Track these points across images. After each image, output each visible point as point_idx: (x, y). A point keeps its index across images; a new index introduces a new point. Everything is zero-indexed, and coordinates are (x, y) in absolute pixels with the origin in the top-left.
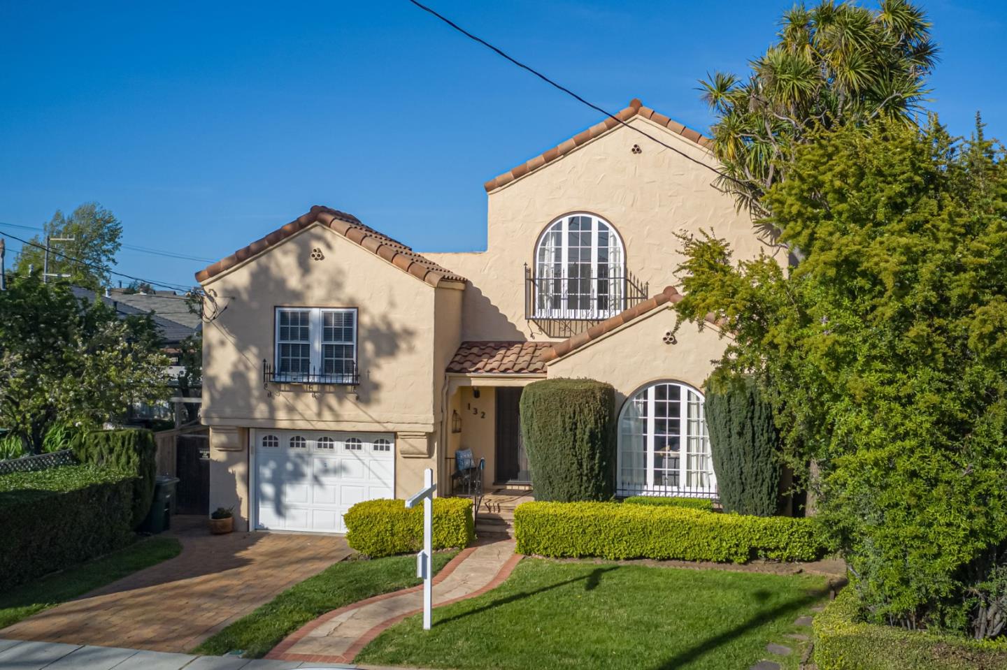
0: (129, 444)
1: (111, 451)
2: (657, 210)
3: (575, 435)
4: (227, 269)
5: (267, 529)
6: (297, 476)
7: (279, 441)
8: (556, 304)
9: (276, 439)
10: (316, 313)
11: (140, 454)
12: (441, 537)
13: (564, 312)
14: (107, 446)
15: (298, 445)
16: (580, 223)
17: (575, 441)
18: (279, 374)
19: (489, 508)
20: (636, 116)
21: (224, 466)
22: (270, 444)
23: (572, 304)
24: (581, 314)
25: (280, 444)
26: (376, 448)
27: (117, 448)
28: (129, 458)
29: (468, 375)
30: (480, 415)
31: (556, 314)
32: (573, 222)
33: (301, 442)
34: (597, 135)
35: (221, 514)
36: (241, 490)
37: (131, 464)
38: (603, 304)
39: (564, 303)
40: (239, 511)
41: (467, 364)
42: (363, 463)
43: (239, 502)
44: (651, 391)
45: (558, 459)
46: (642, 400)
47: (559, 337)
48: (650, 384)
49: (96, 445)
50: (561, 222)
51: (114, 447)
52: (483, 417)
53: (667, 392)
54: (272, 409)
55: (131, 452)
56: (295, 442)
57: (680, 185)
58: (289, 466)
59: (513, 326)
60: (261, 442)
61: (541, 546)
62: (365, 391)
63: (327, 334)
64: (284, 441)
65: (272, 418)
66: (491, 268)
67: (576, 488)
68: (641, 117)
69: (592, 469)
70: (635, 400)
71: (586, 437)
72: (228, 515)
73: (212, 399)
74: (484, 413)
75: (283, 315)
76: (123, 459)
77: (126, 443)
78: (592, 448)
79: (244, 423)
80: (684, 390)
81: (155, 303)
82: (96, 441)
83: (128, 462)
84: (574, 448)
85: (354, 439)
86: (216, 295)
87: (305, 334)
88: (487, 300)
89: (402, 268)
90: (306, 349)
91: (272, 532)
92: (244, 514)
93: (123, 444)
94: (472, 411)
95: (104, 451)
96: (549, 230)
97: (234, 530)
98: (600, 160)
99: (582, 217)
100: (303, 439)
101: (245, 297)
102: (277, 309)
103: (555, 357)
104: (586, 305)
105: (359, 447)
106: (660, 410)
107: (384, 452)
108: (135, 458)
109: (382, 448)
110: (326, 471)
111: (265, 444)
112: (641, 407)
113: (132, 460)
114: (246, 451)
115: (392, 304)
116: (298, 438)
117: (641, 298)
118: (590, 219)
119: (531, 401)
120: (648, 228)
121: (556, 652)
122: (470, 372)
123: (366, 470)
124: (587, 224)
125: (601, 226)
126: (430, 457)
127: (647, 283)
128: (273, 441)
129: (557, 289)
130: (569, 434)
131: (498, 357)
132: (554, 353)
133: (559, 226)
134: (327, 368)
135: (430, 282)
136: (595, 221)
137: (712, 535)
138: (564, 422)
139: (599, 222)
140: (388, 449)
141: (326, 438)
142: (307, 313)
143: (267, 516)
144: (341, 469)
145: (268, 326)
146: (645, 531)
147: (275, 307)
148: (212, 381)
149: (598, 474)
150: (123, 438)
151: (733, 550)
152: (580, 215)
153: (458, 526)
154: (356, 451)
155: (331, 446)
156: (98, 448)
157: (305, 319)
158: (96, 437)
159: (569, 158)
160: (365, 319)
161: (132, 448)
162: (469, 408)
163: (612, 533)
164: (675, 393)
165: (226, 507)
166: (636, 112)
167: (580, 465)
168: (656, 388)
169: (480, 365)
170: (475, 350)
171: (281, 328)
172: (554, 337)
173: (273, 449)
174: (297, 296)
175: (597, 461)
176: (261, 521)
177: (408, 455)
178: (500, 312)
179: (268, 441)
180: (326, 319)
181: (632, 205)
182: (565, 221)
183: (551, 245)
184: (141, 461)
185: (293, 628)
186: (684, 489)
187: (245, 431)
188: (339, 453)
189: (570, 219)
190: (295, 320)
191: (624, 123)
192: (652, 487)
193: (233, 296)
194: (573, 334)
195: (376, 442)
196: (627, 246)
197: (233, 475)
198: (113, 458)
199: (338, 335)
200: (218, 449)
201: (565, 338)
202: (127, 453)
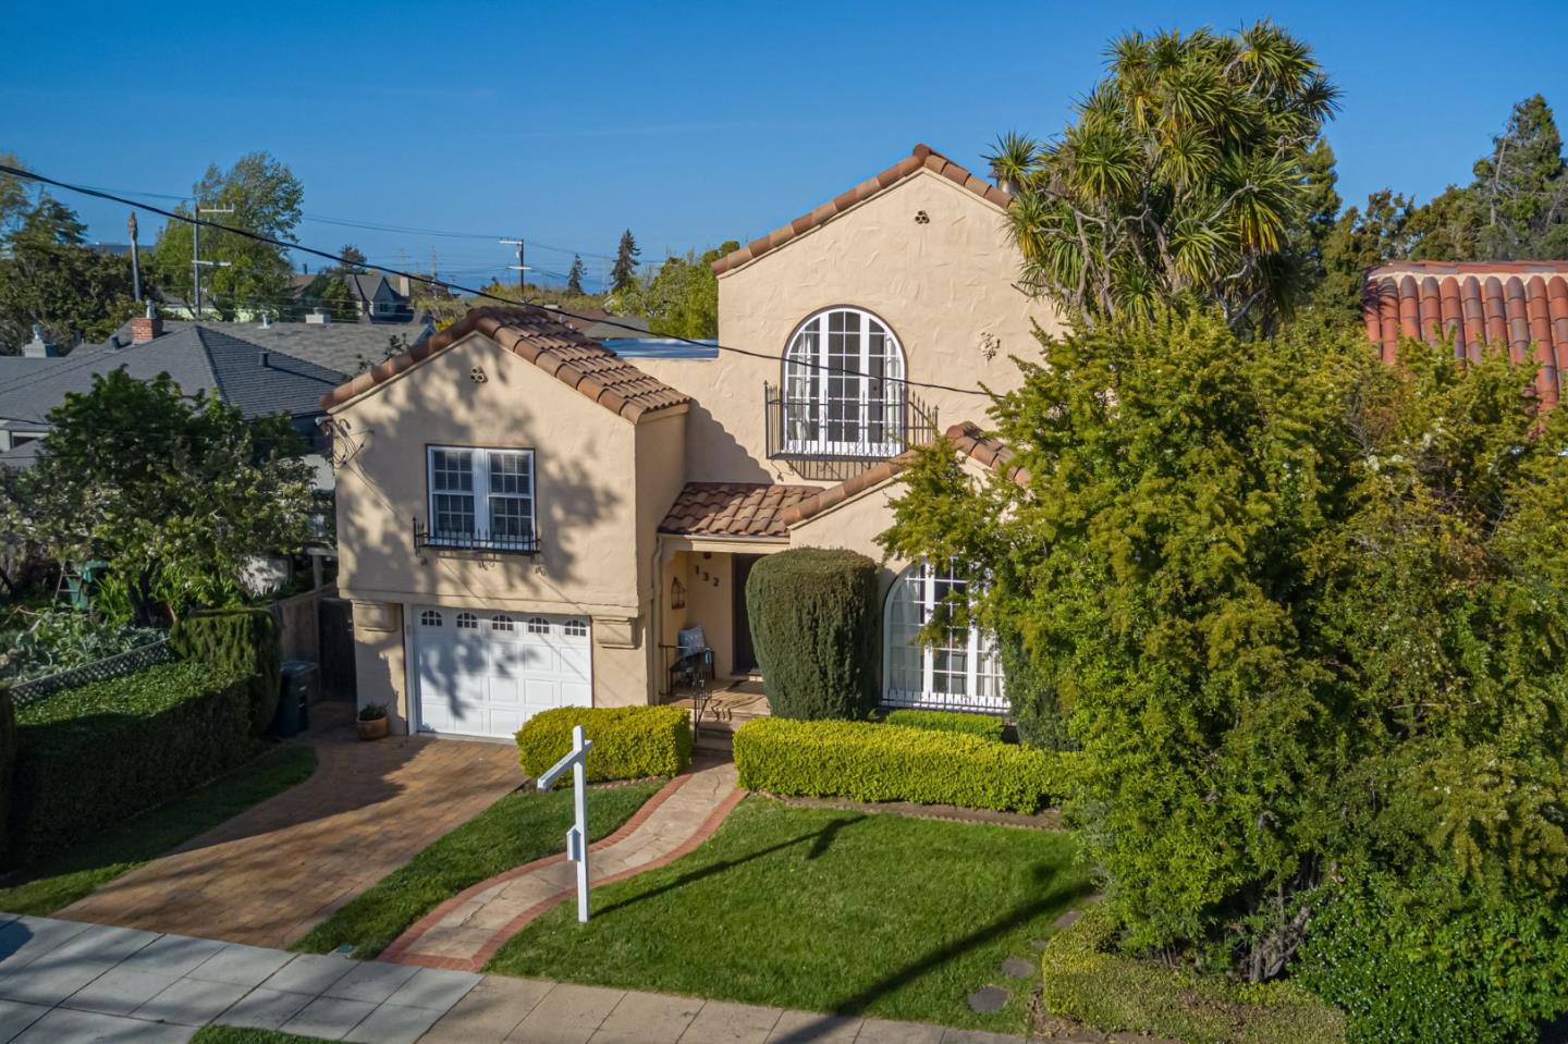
0: (241, 633)
1: (219, 642)
2: (950, 305)
3: (816, 635)
4: (361, 392)
5: (433, 732)
6: (474, 664)
7: (444, 620)
8: (813, 434)
9: (438, 615)
10: (481, 456)
11: (256, 645)
12: (644, 764)
13: (822, 445)
14: (213, 637)
15: (467, 625)
16: (845, 322)
17: (815, 643)
18: (436, 537)
19: (718, 714)
20: (923, 169)
22: (432, 623)
23: (834, 435)
24: (843, 448)
25: (445, 624)
26: (568, 632)
27: (227, 638)
28: (242, 651)
29: (687, 536)
30: (711, 581)
31: (814, 447)
32: (835, 321)
33: (471, 622)
34: (868, 196)
35: (372, 713)
36: (397, 681)
37: (246, 658)
38: (877, 434)
39: (822, 434)
40: (396, 708)
41: (687, 521)
42: (554, 650)
43: (395, 696)
45: (794, 666)
46: (918, 579)
47: (817, 479)
49: (200, 635)
50: (817, 321)
51: (223, 637)
52: (716, 585)
54: (434, 580)
55: (244, 644)
56: (464, 622)
57: (982, 270)
58: (461, 651)
59: (755, 462)
60: (420, 619)
61: (769, 782)
62: (554, 561)
63: (496, 483)
64: (449, 621)
65: (433, 593)
66: (723, 382)
67: (820, 703)
68: (928, 171)
69: (841, 678)
70: (908, 579)
71: (830, 639)
72: (380, 715)
74: (717, 580)
75: (439, 457)
76: (235, 653)
77: (238, 631)
78: (841, 653)
79: (395, 598)
81: (331, 337)
82: (199, 630)
83: (242, 657)
84: (815, 653)
85: (539, 622)
86: (348, 426)
87: (468, 482)
88: (720, 426)
89: (589, 396)
90: (469, 503)
91: (440, 737)
92: (402, 713)
93: (233, 632)
94: (702, 576)
95: (210, 643)
96: (802, 330)
97: (389, 732)
98: (871, 232)
99: (848, 314)
100: (474, 618)
101: (391, 431)
102: (430, 448)
103: (799, 520)
104: (852, 436)
105: (547, 630)
106: (942, 592)
107: (579, 638)
108: (250, 651)
109: (575, 633)
110: (511, 658)
111: (424, 622)
112: (916, 588)
113: (246, 654)
114: (399, 633)
116: (467, 617)
117: (928, 428)
118: (858, 316)
119: (759, 586)
120: (938, 329)
121: (734, 964)
122: (690, 533)
123: (556, 657)
124: (854, 321)
125: (873, 326)
126: (637, 647)
127: (937, 408)
128: (435, 618)
129: (814, 412)
130: (808, 634)
131: (730, 510)
132: (798, 514)
133: (816, 325)
134: (498, 528)
135: (628, 418)
136: (865, 319)
137: (989, 776)
138: (800, 619)
139: (872, 322)
140: (583, 633)
141: (503, 619)
142: (469, 455)
143: (434, 711)
144: (529, 655)
145: (419, 473)
146: (903, 765)
147: (427, 445)
149: (851, 684)
150: (233, 625)
151: (1016, 798)
152: (845, 310)
153: (664, 748)
154: (545, 636)
155: (510, 628)
156: (202, 638)
157: (466, 462)
158: (199, 624)
159: (829, 229)
160: (552, 468)
161: (245, 638)
162: (698, 572)
163: (860, 770)
165: (378, 702)
166: (921, 164)
167: (824, 674)
169: (703, 524)
170: (701, 498)
171: (436, 474)
172: (809, 479)
173: (435, 627)
175: (847, 668)
176: (425, 720)
177: (608, 644)
178: (738, 442)
179: (428, 618)
180: (495, 465)
181: (916, 297)
182: (824, 318)
183: (805, 352)
184: (257, 654)
185: (422, 912)
186: (973, 700)
187: (398, 608)
188: (522, 637)
189: (830, 315)
190: (452, 464)
191: (904, 179)
192: (928, 695)
193: (372, 428)
194: (836, 477)
195: (568, 624)
196: (909, 354)
197: (386, 662)
198: (222, 651)
199: (510, 484)
200: (365, 628)
201: (824, 480)
202: (239, 643)
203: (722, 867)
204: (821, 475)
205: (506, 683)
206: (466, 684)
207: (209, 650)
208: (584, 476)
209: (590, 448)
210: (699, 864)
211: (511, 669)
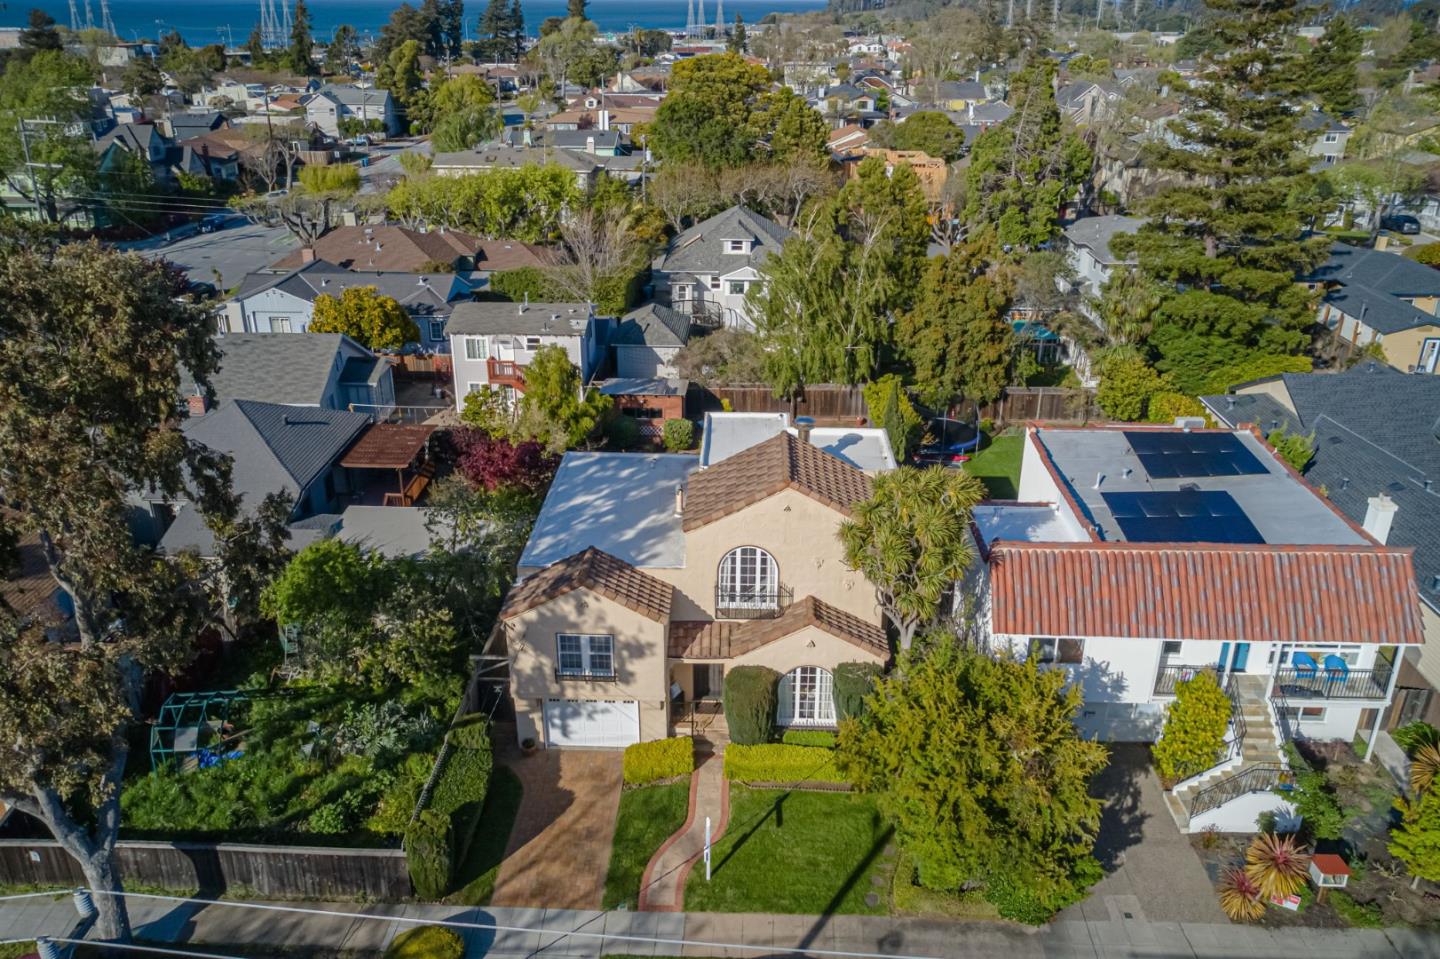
1: (473, 738)
2: (800, 545)
4: (523, 610)
5: (557, 745)
6: (576, 714)
8: (732, 599)
10: (584, 640)
11: (489, 736)
13: (737, 604)
16: (748, 553)
18: (564, 670)
19: (699, 730)
20: (788, 488)
21: (525, 714)
22: (555, 700)
23: (743, 599)
24: (746, 605)
26: (624, 702)
27: (476, 736)
31: (733, 605)
32: (744, 552)
34: (760, 500)
35: (528, 743)
36: (539, 726)
38: (763, 598)
39: (737, 599)
40: (539, 737)
41: (680, 649)
43: (537, 733)
44: (799, 671)
46: (793, 675)
48: (798, 667)
53: (809, 673)
54: (563, 689)
57: (816, 531)
59: (704, 611)
60: (548, 699)
61: (740, 777)
62: (624, 678)
63: (593, 648)
64: (567, 703)
65: (560, 693)
66: (689, 578)
68: (790, 489)
70: (788, 675)
72: (532, 743)
73: (519, 684)
75: (563, 639)
79: (538, 696)
80: (819, 671)
86: (515, 622)
87: (578, 648)
88: (688, 597)
89: (642, 614)
90: (579, 656)
92: (542, 739)
93: (479, 733)
96: (728, 555)
97: (536, 750)
98: (762, 514)
99: (750, 549)
102: (558, 634)
104: (751, 598)
105: (615, 701)
106: (804, 679)
107: (631, 704)
108: (487, 739)
109: (628, 702)
110: (594, 713)
112: (792, 678)
114: (539, 707)
117: (788, 596)
118: (756, 550)
120: (794, 556)
121: (776, 895)
122: (683, 658)
123: (619, 711)
124: (753, 552)
125: (763, 554)
126: (662, 709)
127: (795, 590)
129: (733, 590)
130: (755, 716)
131: (699, 638)
133: (735, 553)
134: (594, 667)
135: (661, 623)
136: (759, 551)
138: (752, 711)
139: (762, 552)
142: (579, 636)
143: (555, 736)
144: (605, 712)
145: (553, 643)
148: (519, 673)
149: (771, 731)
150: (479, 730)
152: (749, 547)
154: (612, 704)
157: (577, 639)
159: (740, 513)
160: (622, 638)
161: (484, 734)
164: (813, 672)
165: (530, 736)
166: (788, 486)
167: (759, 730)
168: (802, 669)
169: (687, 651)
170: (681, 632)
171: (562, 645)
173: (559, 705)
174: (572, 626)
176: (553, 740)
177: (647, 709)
178: (696, 603)
180: (592, 640)
181: (783, 543)
182: (739, 551)
183: (729, 565)
184: (491, 740)
186: (817, 721)
187: (539, 699)
188: (602, 704)
189: (742, 549)
190: (570, 638)
191: (779, 492)
192: (797, 720)
193: (528, 624)
196: (780, 566)
197: (533, 720)
198: (474, 741)
199: (600, 649)
200: (520, 706)
203: (744, 838)
205: (592, 723)
206: (573, 724)
207: (468, 742)
208: (637, 641)
209: (640, 630)
210: (736, 836)
211: (596, 716)
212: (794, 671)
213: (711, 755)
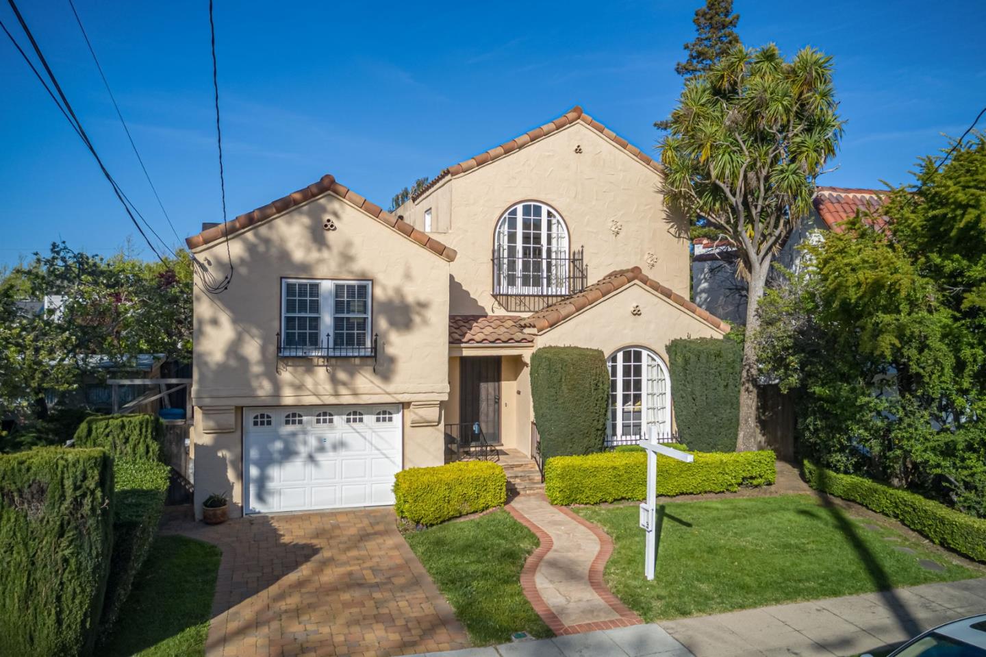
0: (147, 431)
2: (594, 203)
5: (258, 514)
6: (288, 454)
7: (273, 420)
8: (512, 281)
9: (268, 417)
10: (327, 286)
13: (519, 289)
14: (121, 436)
15: (294, 422)
16: (532, 210)
18: (287, 349)
20: (579, 121)
21: (214, 450)
22: (262, 423)
23: (526, 282)
24: (531, 290)
25: (273, 423)
26: (378, 420)
27: (134, 437)
28: (148, 447)
29: (463, 345)
31: (512, 290)
32: (527, 210)
33: (297, 418)
34: (547, 134)
35: (213, 502)
36: (233, 473)
37: (151, 454)
39: (519, 282)
41: (454, 336)
42: (365, 439)
43: (231, 487)
44: (620, 356)
47: (515, 311)
48: (619, 350)
49: (107, 435)
50: (516, 209)
51: (130, 435)
53: (632, 355)
55: (149, 440)
56: (291, 419)
57: (611, 183)
58: (279, 445)
59: (475, 301)
60: (251, 421)
62: (381, 363)
63: (339, 307)
64: (277, 417)
68: (581, 122)
70: (608, 364)
72: (220, 503)
75: (290, 287)
76: (141, 449)
77: (144, 430)
80: (644, 353)
82: (108, 430)
83: (148, 452)
85: (355, 412)
86: (209, 264)
87: (315, 306)
89: (419, 242)
90: (315, 322)
92: (237, 500)
93: (141, 430)
95: (118, 441)
96: (506, 215)
97: (228, 517)
98: (549, 156)
99: (534, 206)
100: (300, 416)
102: (284, 280)
103: (547, 328)
104: (537, 282)
105: (361, 420)
106: (627, 371)
107: (387, 424)
109: (384, 420)
110: (321, 449)
111: (256, 424)
112: (610, 369)
113: (151, 450)
114: (239, 433)
115: (408, 276)
116: (294, 414)
117: (582, 277)
118: (540, 207)
120: (587, 217)
124: (538, 211)
125: (549, 214)
126: (436, 425)
127: (587, 265)
128: (265, 420)
129: (512, 265)
131: (477, 329)
132: (547, 324)
133: (514, 212)
134: (339, 341)
135: (447, 257)
136: (545, 209)
139: (548, 211)
140: (390, 419)
141: (325, 412)
142: (317, 286)
144: (340, 445)
145: (272, 299)
147: (281, 278)
152: (532, 203)
154: (356, 424)
155: (331, 421)
156: (110, 438)
158: (107, 426)
159: (523, 151)
160: (379, 292)
161: (149, 436)
164: (638, 356)
165: (218, 492)
166: (579, 118)
168: (624, 353)
171: (288, 300)
173: (266, 427)
174: (305, 268)
177: (416, 424)
178: (464, 288)
179: (259, 420)
181: (575, 197)
182: (520, 208)
183: (505, 229)
187: (238, 411)
188: (340, 427)
189: (524, 206)
191: (568, 125)
192: (620, 436)
194: (527, 309)
195: (379, 414)
196: (571, 232)
198: (129, 449)
199: (350, 307)
200: (203, 432)
201: (520, 311)
202: (145, 441)
204: (518, 308)
207: (115, 447)
208: (402, 297)
211: (320, 457)
212: (614, 359)
213: (518, 494)
